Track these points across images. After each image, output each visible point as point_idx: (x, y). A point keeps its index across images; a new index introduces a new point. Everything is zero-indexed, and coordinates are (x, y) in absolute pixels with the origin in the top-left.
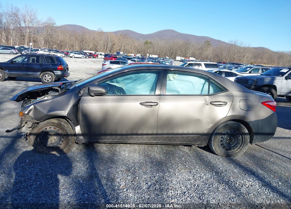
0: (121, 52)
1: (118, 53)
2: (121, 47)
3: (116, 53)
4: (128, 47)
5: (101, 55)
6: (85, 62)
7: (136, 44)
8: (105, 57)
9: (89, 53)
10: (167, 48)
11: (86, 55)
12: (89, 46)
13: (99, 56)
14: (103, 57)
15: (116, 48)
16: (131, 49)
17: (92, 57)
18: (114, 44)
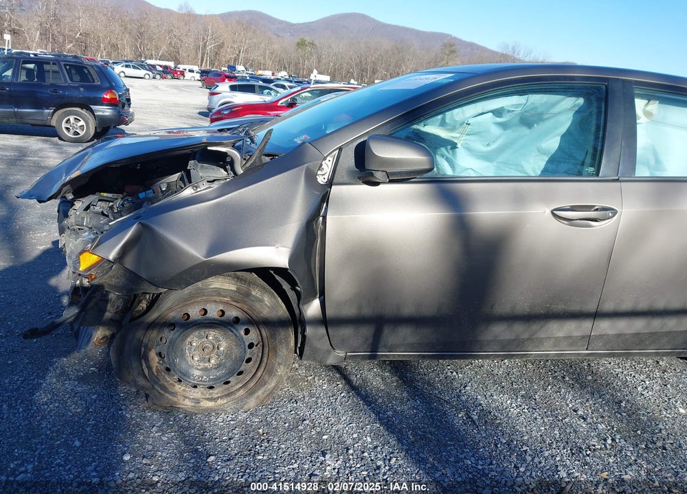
0: (239, 66)
1: (232, 68)
2: (240, 52)
3: (226, 69)
4: (255, 55)
5: (191, 71)
6: (156, 88)
7: (276, 47)
8: (202, 76)
9: (161, 66)
10: (351, 59)
11: (155, 72)
12: (157, 48)
13: (188, 75)
14: (198, 76)
15: (228, 55)
16: (264, 58)
17: (169, 76)
18: (221, 46)
